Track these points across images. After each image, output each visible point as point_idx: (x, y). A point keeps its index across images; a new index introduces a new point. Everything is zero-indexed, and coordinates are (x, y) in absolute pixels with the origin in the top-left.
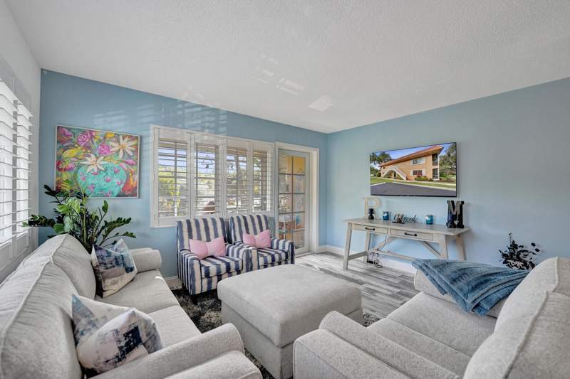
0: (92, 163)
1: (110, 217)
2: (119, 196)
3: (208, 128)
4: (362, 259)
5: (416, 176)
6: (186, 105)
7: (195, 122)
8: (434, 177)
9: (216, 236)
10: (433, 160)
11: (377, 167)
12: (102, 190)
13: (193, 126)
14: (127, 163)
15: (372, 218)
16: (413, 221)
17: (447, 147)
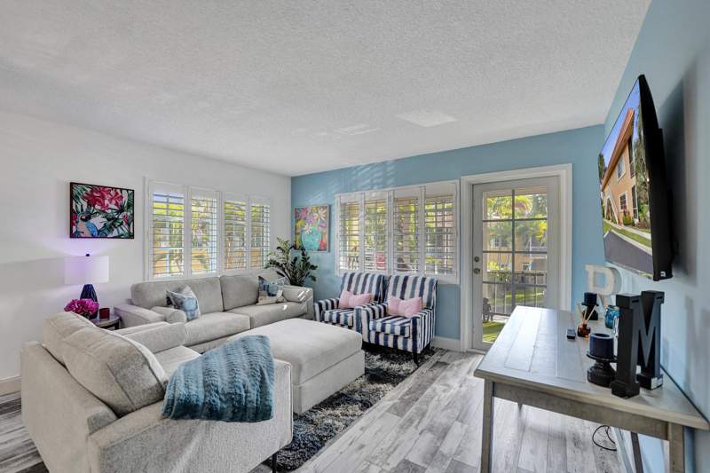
0: (307, 229)
2: (317, 250)
3: (377, 184)
7: (366, 182)
12: (311, 246)
14: (322, 226)
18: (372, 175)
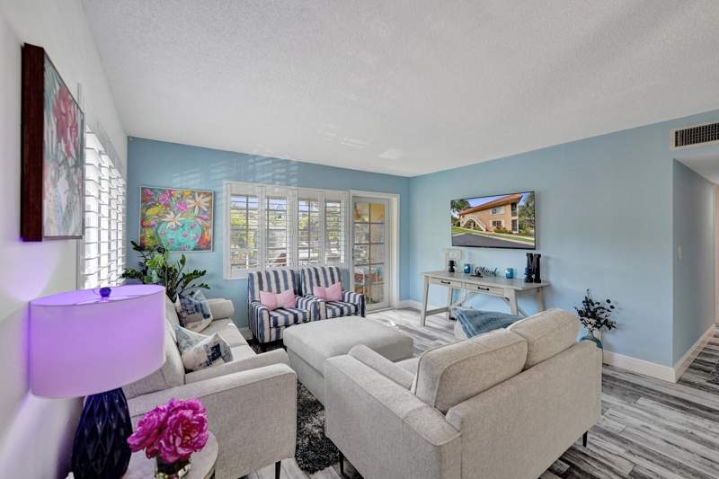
0: (172, 220)
1: (188, 270)
2: (194, 249)
3: (279, 180)
4: (444, 315)
5: (495, 227)
6: (257, 159)
7: (266, 175)
8: (513, 229)
9: (287, 288)
10: (512, 210)
11: (456, 215)
12: (180, 244)
13: (264, 179)
14: (202, 218)
15: (452, 270)
16: (494, 274)
17: (525, 196)
18: (274, 169)
